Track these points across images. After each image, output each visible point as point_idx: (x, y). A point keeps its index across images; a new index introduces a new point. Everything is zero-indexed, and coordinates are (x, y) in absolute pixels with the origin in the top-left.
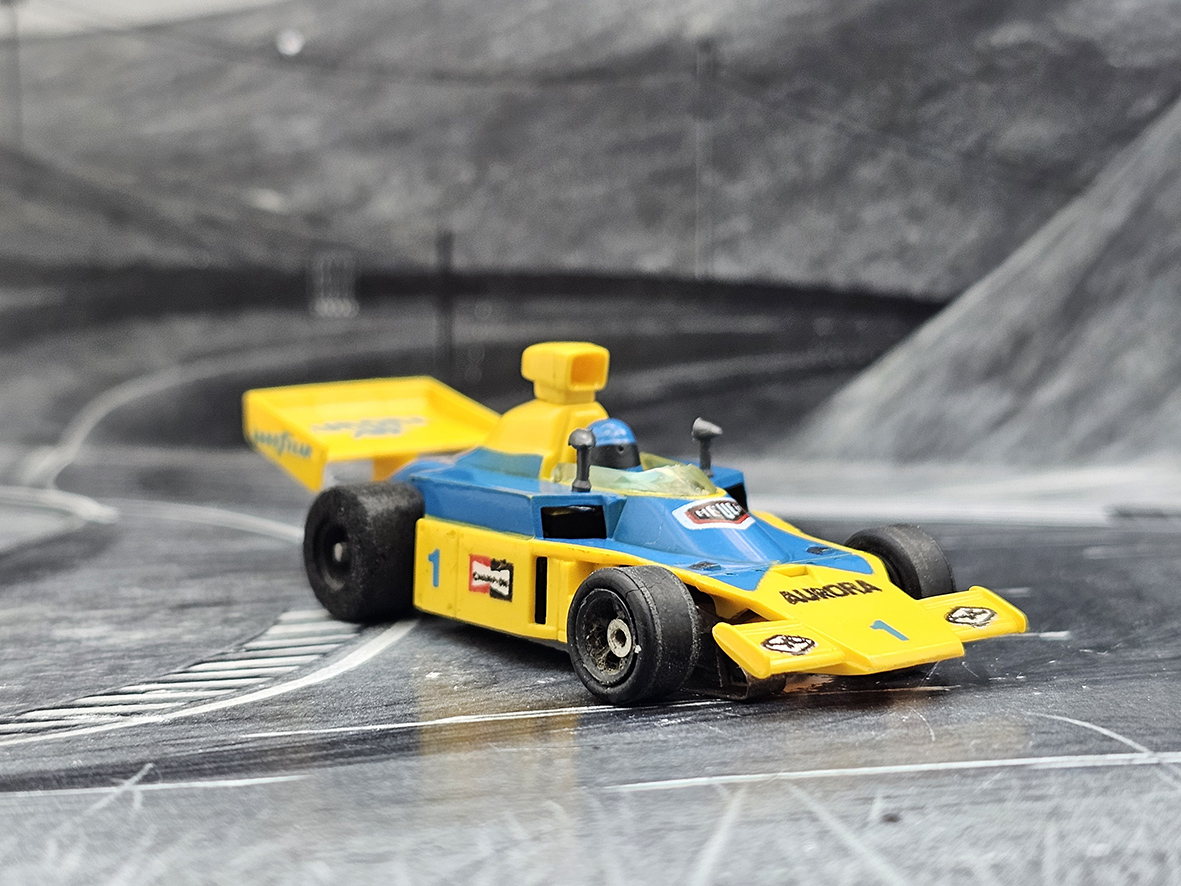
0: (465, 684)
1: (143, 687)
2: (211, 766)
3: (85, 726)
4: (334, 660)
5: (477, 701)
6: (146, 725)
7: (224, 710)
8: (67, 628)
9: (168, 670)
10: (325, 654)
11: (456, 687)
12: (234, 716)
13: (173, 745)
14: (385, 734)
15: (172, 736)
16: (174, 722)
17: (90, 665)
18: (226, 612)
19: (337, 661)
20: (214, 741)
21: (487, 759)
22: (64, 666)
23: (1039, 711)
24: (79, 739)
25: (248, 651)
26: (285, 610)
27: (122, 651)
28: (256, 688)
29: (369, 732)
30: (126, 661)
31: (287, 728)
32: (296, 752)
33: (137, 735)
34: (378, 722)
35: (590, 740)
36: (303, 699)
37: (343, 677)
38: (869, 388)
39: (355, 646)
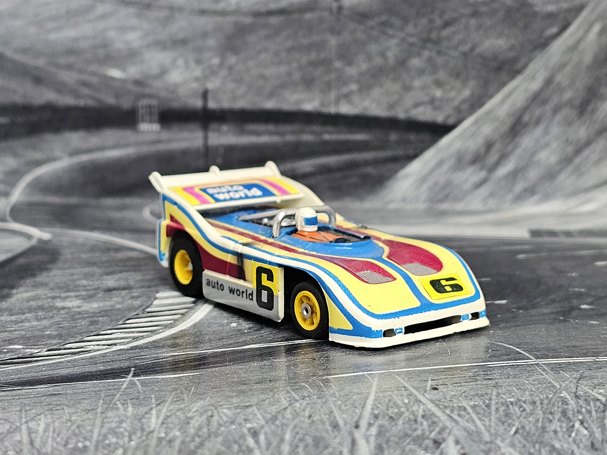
0: (249, 329)
1: (109, 332)
2: (159, 368)
3: (95, 351)
4: (188, 317)
5: (257, 337)
6: (120, 350)
7: (150, 342)
8: (61, 302)
9: (116, 323)
10: (182, 314)
11: (246, 331)
12: (155, 345)
13: (137, 359)
14: (224, 353)
15: (134, 355)
16: (132, 348)
17: (80, 321)
18: (130, 293)
19: (190, 318)
20: (153, 357)
21: (271, 365)
22: (69, 321)
23: (492, 341)
24: (95, 357)
25: (148, 312)
26: (157, 292)
27: (92, 313)
28: (159, 332)
29: (216, 352)
30: (96, 319)
31: (182, 351)
32: (191, 362)
33: (119, 355)
34: (219, 348)
35: (310, 356)
36: (182, 337)
37: (195, 326)
38: (415, 167)
39: (195, 310)
